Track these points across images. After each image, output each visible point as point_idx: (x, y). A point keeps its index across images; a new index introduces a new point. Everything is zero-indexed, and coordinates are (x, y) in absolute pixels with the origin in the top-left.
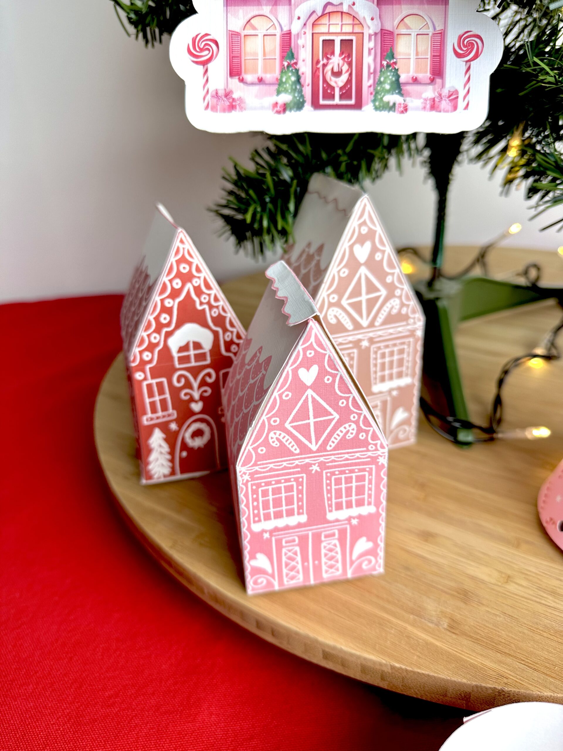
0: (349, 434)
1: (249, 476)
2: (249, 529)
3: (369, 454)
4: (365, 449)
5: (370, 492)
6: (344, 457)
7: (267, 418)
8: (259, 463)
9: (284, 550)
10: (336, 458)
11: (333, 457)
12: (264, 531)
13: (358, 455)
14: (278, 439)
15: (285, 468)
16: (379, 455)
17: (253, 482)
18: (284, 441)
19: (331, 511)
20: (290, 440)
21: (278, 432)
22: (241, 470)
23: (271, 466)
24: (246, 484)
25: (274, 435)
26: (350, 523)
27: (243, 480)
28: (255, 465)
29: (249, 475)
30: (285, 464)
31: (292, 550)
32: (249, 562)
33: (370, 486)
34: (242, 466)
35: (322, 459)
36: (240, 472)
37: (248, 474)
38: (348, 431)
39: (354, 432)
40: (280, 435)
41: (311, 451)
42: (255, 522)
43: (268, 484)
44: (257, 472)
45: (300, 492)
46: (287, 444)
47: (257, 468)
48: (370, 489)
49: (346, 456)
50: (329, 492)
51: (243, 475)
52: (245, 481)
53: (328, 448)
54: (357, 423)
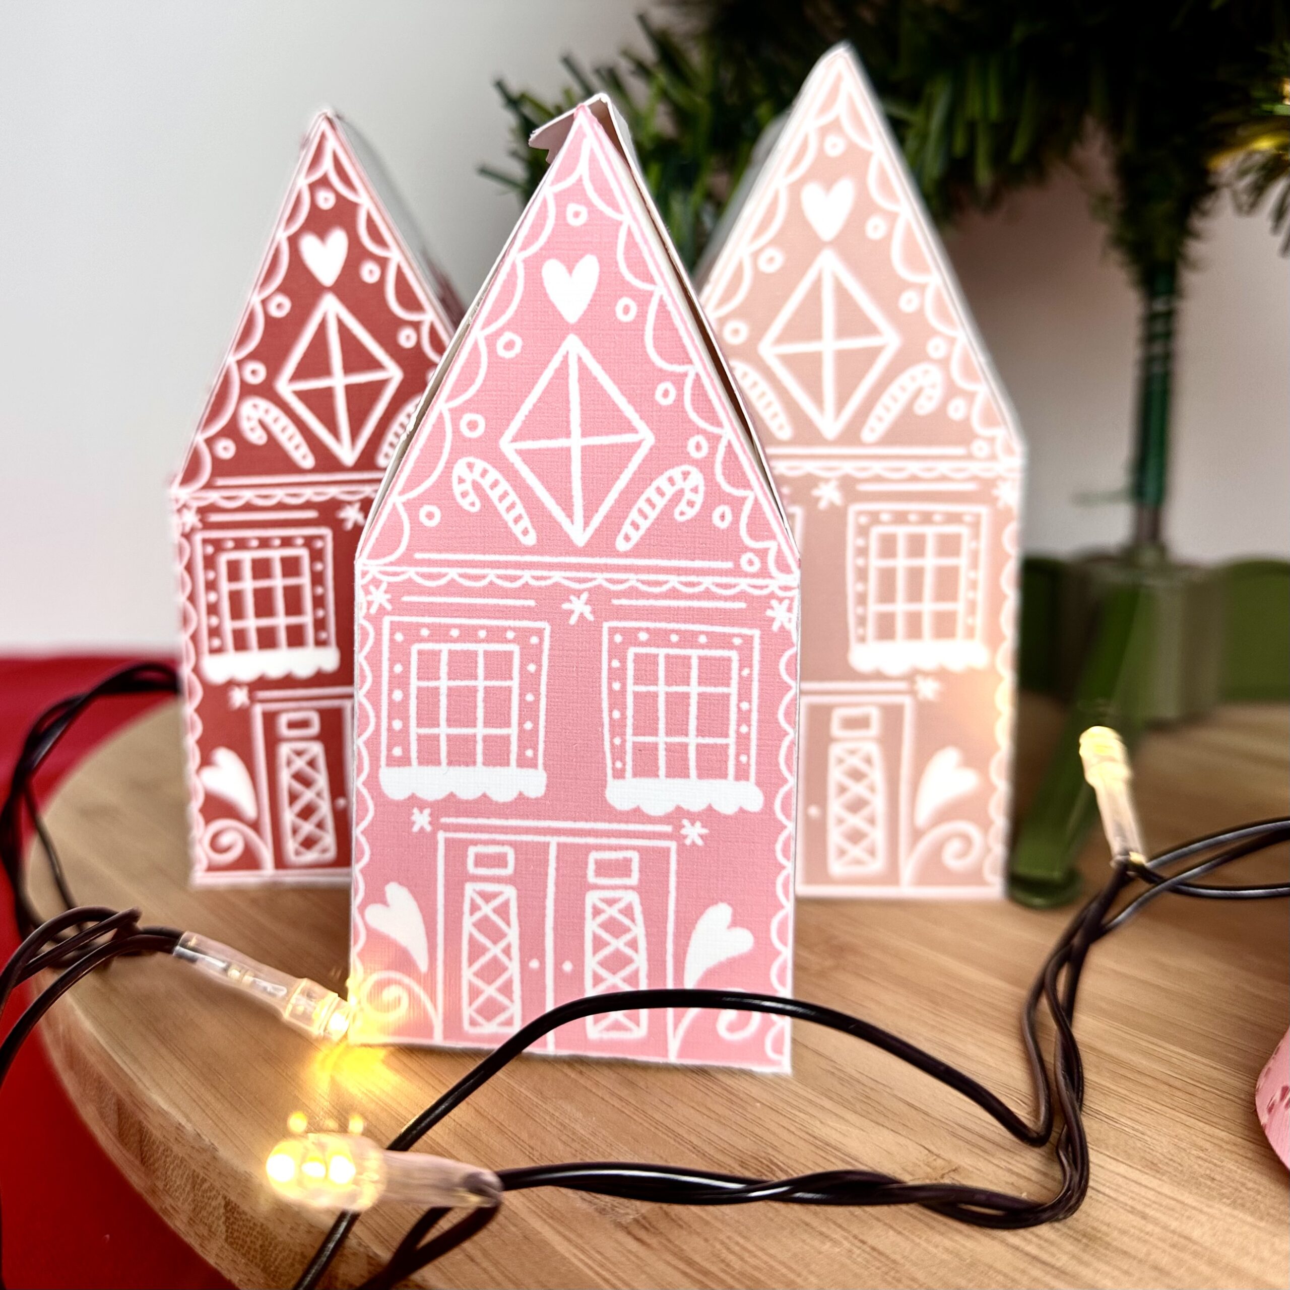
0: (682, 506)
1: (388, 596)
2: (373, 783)
3: (743, 584)
4: (729, 565)
5: (744, 729)
6: (666, 582)
7: (452, 411)
8: (418, 556)
9: (470, 889)
10: (643, 582)
11: (633, 580)
12: (415, 802)
13: (707, 582)
14: (476, 486)
15: (492, 590)
16: (772, 596)
17: (396, 618)
18: (494, 495)
19: (619, 774)
20: (513, 497)
21: (480, 464)
22: (365, 568)
23: (453, 573)
24: (376, 620)
25: (467, 470)
26: (677, 835)
27: (370, 604)
28: (407, 560)
29: (386, 592)
30: (492, 575)
31: (495, 895)
32: (362, 908)
33: (745, 706)
34: (371, 557)
35: (600, 579)
36: (364, 574)
37: (384, 586)
38: (681, 492)
39: (699, 499)
40: (484, 473)
41: (569, 548)
42: (392, 762)
43: (440, 634)
44: (410, 587)
45: (529, 683)
46: (502, 507)
47: (411, 572)
48: (744, 718)
49: (674, 581)
50: (618, 700)
51: (372, 588)
52: (373, 610)
53: (621, 545)
54: (705, 466)
